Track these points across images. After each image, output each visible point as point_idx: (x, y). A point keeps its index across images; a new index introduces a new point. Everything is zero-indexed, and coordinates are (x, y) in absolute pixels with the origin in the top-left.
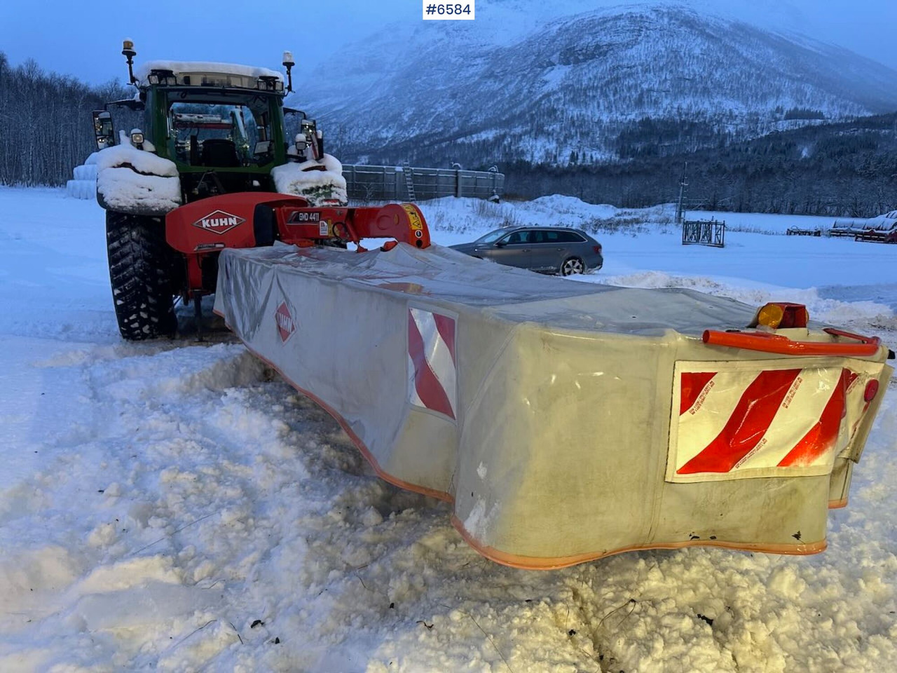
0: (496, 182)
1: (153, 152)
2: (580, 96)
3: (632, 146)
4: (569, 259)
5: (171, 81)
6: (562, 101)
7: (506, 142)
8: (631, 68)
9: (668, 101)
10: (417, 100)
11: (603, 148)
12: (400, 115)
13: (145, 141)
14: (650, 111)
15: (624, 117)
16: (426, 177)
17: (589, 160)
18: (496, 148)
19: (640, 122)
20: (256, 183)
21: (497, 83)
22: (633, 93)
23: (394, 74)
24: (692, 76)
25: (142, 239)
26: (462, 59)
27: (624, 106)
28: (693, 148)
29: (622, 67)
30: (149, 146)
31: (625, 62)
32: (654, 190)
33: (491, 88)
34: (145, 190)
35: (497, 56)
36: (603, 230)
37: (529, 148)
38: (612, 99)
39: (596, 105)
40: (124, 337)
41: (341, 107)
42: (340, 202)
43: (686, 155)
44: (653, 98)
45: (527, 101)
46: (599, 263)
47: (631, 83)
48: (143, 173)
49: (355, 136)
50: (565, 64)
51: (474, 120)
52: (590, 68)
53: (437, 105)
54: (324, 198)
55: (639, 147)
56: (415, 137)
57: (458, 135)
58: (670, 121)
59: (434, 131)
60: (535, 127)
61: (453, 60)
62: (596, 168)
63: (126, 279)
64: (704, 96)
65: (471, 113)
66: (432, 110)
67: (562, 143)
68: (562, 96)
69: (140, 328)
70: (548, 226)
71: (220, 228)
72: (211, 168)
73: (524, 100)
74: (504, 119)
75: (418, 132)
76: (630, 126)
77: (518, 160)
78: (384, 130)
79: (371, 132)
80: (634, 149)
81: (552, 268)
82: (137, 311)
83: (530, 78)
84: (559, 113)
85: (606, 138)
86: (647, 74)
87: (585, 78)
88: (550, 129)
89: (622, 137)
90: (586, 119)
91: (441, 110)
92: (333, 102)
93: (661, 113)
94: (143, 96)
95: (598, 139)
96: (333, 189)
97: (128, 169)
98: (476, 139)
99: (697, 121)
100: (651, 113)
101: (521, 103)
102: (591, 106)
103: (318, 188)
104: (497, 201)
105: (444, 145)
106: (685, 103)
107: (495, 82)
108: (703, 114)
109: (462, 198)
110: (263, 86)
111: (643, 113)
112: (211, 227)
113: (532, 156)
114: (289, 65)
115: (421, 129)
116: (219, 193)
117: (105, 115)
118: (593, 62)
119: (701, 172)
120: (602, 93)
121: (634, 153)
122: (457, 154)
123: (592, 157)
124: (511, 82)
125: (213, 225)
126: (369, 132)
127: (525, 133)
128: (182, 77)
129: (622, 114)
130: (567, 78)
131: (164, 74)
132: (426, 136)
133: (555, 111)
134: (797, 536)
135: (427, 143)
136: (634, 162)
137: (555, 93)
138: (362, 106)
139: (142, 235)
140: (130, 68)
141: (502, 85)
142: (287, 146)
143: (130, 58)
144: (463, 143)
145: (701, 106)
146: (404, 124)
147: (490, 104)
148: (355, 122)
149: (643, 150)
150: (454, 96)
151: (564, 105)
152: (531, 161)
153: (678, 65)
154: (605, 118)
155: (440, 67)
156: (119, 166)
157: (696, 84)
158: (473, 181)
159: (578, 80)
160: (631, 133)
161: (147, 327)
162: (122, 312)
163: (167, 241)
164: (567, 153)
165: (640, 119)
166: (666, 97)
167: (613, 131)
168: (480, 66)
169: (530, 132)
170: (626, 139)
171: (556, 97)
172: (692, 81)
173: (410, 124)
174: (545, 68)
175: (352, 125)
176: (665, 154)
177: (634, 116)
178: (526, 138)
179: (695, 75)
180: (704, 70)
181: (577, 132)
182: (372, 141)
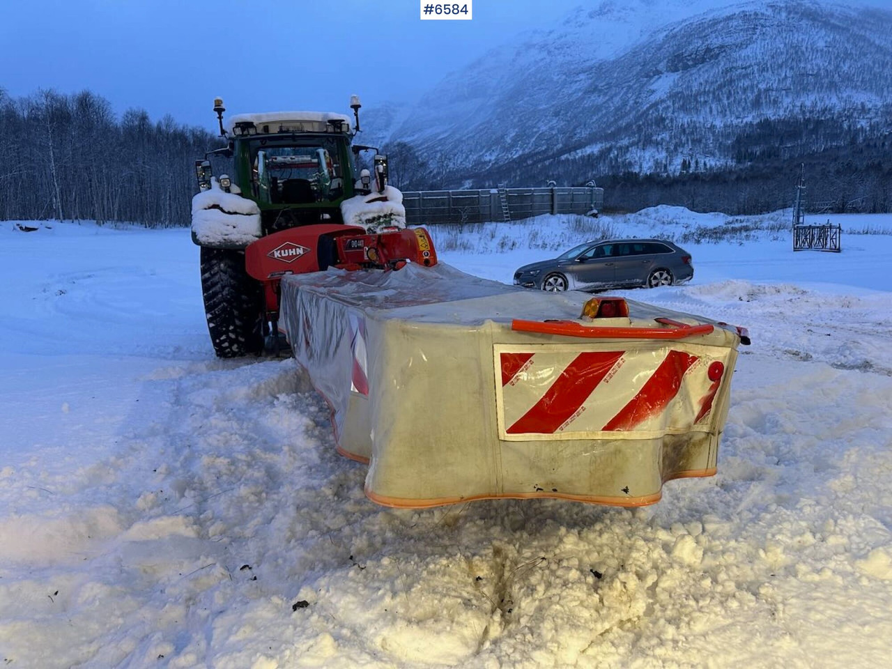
0: (594, 196)
1: (238, 194)
2: (690, 103)
3: (749, 151)
4: (655, 271)
5: (252, 131)
6: (671, 110)
7: (612, 155)
8: (745, 68)
9: (789, 100)
10: (520, 120)
11: (718, 154)
12: (502, 137)
13: (233, 185)
14: (769, 112)
15: (740, 120)
16: (521, 197)
17: (702, 167)
18: (602, 161)
19: (758, 124)
20: (327, 216)
21: (602, 96)
22: (749, 94)
23: (496, 98)
24: (815, 72)
25: (229, 270)
26: (564, 77)
27: (740, 109)
28: (820, 146)
29: (736, 68)
30: (235, 189)
31: (740, 63)
32: (773, 194)
33: (596, 103)
34: (231, 228)
35: (600, 70)
36: (707, 239)
37: (637, 159)
38: (726, 102)
39: (708, 110)
40: (218, 355)
41: (446, 135)
42: (399, 229)
43: (812, 155)
44: (772, 98)
45: (634, 112)
46: (689, 274)
47: (746, 84)
48: (229, 213)
49: (459, 162)
50: (673, 72)
51: (578, 136)
52: (701, 73)
53: (540, 124)
54: (384, 225)
55: (758, 150)
56: (518, 157)
57: (562, 152)
58: (792, 121)
59: (537, 150)
60: (642, 137)
61: (556, 78)
62: (710, 174)
63: (216, 305)
64: (830, 91)
65: (575, 128)
66: (535, 130)
67: (672, 152)
68: (671, 104)
69: (230, 346)
70: (648, 238)
71: (289, 257)
72: (287, 205)
73: (630, 111)
74: (609, 132)
75: (521, 152)
76: (747, 129)
77: (624, 172)
78: (487, 154)
79: (475, 157)
80: (752, 153)
81: (638, 280)
82: (227, 333)
83: (636, 89)
84: (667, 121)
85: (721, 143)
86: (765, 74)
87: (695, 84)
88: (659, 139)
89: (738, 141)
90: (698, 125)
91: (544, 128)
92: (438, 131)
93: (781, 113)
94: (232, 146)
95: (711, 145)
96: (393, 217)
97: (217, 210)
98: (580, 154)
99: (823, 118)
100: (770, 113)
101: (627, 114)
102: (703, 112)
103: (379, 217)
104: (595, 216)
105: (547, 163)
106: (808, 100)
107: (599, 96)
108: (830, 110)
109: (558, 215)
110: (331, 129)
111: (761, 115)
112: (282, 257)
113: (641, 167)
114: (356, 107)
115: (524, 150)
116: (295, 226)
117: (206, 163)
118: (703, 67)
119: (829, 172)
120: (714, 98)
121: (751, 157)
122: (561, 170)
123: (705, 164)
124: (616, 95)
125: (283, 255)
126: (473, 157)
127: (632, 145)
128: (262, 127)
129: (737, 118)
130: (676, 85)
131: (245, 126)
132: (530, 156)
133: (663, 120)
134: (626, 490)
135: (530, 162)
136: (751, 166)
137: (663, 101)
138: (466, 132)
139: (229, 267)
140: (221, 122)
141: (607, 98)
142: (354, 181)
143: (220, 114)
144: (567, 160)
145: (827, 102)
146: (507, 146)
147: (595, 118)
148: (459, 148)
149: (763, 153)
150: (556, 114)
151: (673, 113)
152: (639, 172)
153: (800, 61)
154: (719, 123)
155: (542, 86)
156: (210, 208)
157: (821, 79)
158: (570, 197)
159: (688, 87)
160: (748, 136)
161: (236, 346)
162: (215, 333)
163: (247, 271)
164: (678, 160)
165: (758, 120)
166: (787, 96)
167: (728, 136)
168: (583, 82)
169: (637, 143)
170: (741, 144)
171: (664, 105)
172: (816, 75)
173: (512, 146)
174: (651, 77)
175: (456, 151)
176: (787, 156)
177: (750, 118)
178: (633, 149)
179: (819, 69)
180: (829, 63)
181: (688, 140)
182: (475, 165)
